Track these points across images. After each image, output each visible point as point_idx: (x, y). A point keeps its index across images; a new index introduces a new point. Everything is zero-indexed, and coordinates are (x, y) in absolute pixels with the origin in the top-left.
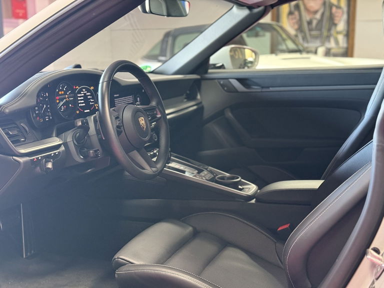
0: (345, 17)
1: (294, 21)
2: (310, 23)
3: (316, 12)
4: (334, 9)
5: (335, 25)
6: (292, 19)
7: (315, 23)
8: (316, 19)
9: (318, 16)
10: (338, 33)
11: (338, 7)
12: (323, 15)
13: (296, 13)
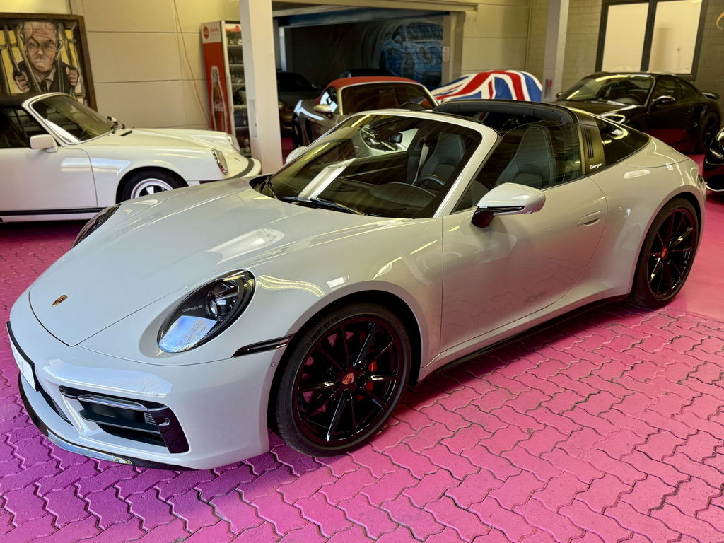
0: (81, 78)
1: (25, 82)
2: (43, 85)
3: (48, 73)
4: (67, 69)
5: (74, 87)
6: (20, 81)
7: (48, 85)
8: (50, 80)
9: (51, 77)
10: (78, 96)
11: (72, 68)
12: (56, 76)
13: (24, 73)
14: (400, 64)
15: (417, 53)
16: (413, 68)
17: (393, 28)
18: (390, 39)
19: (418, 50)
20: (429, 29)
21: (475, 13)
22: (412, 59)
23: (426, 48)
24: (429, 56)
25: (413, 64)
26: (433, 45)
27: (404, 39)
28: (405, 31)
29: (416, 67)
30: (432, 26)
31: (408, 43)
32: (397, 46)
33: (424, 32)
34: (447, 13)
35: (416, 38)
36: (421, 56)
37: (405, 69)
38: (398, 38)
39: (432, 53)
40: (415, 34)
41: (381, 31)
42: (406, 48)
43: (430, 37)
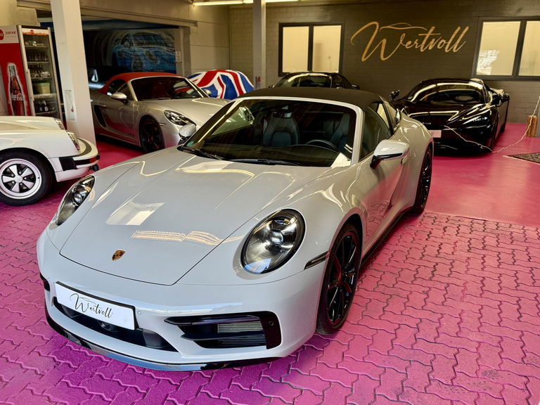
14: (131, 63)
15: (144, 55)
16: (141, 66)
17: (121, 36)
18: (120, 44)
19: (144, 53)
20: (152, 37)
21: (195, 28)
22: (140, 59)
23: (151, 52)
24: (154, 57)
25: (142, 63)
26: (157, 50)
27: (131, 44)
28: (132, 38)
29: (144, 65)
30: (154, 35)
31: (135, 48)
32: (126, 49)
33: (148, 39)
34: (177, 27)
35: (142, 44)
36: (147, 57)
37: (134, 67)
38: (126, 43)
39: (156, 55)
40: (141, 41)
41: (111, 39)
42: (134, 51)
43: (154, 44)
